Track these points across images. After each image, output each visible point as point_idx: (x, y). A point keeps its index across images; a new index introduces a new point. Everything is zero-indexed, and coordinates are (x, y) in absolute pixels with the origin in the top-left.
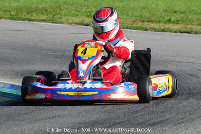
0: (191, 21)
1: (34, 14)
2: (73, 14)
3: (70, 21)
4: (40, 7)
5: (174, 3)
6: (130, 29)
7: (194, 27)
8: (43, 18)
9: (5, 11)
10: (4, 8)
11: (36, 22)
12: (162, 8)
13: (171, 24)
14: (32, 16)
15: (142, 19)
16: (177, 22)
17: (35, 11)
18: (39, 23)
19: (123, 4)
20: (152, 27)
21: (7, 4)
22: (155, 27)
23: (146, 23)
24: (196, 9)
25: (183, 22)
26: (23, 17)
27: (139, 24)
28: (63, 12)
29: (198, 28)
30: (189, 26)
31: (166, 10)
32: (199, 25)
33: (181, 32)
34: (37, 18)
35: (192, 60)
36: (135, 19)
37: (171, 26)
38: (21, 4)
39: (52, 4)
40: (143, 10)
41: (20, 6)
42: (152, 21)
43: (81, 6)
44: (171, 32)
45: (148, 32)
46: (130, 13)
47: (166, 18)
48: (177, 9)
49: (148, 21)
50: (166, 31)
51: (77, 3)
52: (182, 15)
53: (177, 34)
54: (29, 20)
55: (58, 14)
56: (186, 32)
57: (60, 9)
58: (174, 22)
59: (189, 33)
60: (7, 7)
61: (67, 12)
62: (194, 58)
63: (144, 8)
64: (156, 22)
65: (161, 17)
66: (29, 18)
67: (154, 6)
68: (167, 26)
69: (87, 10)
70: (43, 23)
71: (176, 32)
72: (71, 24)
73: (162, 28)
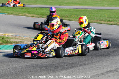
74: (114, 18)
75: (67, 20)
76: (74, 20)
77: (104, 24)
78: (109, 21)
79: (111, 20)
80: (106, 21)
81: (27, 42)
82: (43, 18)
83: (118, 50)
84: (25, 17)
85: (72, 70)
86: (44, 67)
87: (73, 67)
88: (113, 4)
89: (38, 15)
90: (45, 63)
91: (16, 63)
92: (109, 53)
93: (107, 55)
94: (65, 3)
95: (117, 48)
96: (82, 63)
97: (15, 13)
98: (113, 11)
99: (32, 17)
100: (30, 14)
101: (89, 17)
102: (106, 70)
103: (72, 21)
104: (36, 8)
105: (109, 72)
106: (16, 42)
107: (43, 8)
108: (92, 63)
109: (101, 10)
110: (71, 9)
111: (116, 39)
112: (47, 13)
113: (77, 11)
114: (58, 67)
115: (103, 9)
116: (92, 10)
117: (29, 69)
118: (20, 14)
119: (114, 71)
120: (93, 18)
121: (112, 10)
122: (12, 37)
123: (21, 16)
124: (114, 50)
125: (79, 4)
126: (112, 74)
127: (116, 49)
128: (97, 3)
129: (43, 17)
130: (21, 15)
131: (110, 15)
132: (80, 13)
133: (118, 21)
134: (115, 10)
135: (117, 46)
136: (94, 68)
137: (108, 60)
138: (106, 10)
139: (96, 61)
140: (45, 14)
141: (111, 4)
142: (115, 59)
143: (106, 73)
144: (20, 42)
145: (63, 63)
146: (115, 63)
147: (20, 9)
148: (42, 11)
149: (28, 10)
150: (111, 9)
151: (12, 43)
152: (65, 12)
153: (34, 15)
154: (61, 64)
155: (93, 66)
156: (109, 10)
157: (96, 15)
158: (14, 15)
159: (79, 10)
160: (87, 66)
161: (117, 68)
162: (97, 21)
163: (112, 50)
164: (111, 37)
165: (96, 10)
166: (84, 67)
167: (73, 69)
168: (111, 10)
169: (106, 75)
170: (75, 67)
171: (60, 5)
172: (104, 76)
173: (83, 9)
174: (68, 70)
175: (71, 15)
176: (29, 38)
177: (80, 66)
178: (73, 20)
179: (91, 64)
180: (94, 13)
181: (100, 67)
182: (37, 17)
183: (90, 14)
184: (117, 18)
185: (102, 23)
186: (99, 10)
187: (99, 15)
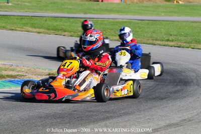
2: (113, 35)
3: (111, 39)
6: (146, 44)
7: (182, 44)
9: (74, 32)
12: (164, 33)
15: (152, 38)
16: (172, 41)
19: (141, 29)
20: (158, 43)
21: (75, 29)
22: (160, 43)
23: (155, 41)
25: (176, 41)
27: (151, 42)
28: (107, 34)
29: (185, 44)
30: (180, 43)
35: (182, 63)
36: (148, 38)
37: (169, 43)
42: (158, 40)
43: (117, 30)
44: (169, 46)
45: (156, 46)
46: (145, 35)
47: (166, 39)
48: (172, 33)
50: (166, 46)
51: (115, 29)
52: (175, 37)
53: (173, 47)
56: (178, 47)
58: (170, 41)
59: (179, 47)
62: (182, 61)
63: (154, 32)
64: (160, 40)
65: (163, 38)
68: (166, 43)
73: (164, 44)
74: (176, 35)
77: (160, 45)
78: (168, 40)
79: (170, 39)
80: (163, 40)
81: (30, 76)
82: (56, 35)
83: (183, 90)
84: (26, 32)
85: (107, 124)
86: (59, 118)
87: (108, 118)
88: (175, 13)
89: (48, 29)
90: (60, 112)
91: (11, 111)
92: (169, 94)
93: (165, 98)
94: (94, 10)
95: (181, 85)
96: (123, 112)
97: (9, 27)
98: (174, 23)
99: (39, 33)
100: (35, 28)
101: (134, 33)
102: (162, 124)
104: (45, 18)
105: (167, 126)
106: (12, 76)
107: (57, 18)
108: (140, 111)
109: (154, 22)
110: (104, 21)
112: (63, 27)
113: (114, 23)
114: (83, 118)
115: (157, 20)
116: (140, 21)
117: (34, 121)
118: (17, 29)
119: (176, 125)
120: (141, 35)
121: (173, 21)
122: (3, 67)
123: (20, 31)
124: (176, 89)
125: (118, 12)
126: (173, 129)
127: (179, 87)
128: (148, 11)
129: (57, 33)
130: (19, 29)
131: (170, 30)
134: (178, 22)
135: (182, 83)
136: (143, 119)
137: (166, 107)
138: (163, 22)
139: (147, 107)
140: (60, 28)
141: (170, 12)
142: (179, 104)
143: (162, 128)
144: (18, 75)
145: (91, 111)
146: (179, 111)
147: (17, 19)
148: (55, 24)
149: (32, 22)
150: (171, 21)
151: (4, 77)
153: (41, 30)
154: (87, 114)
155: (141, 116)
156: (168, 23)
157: (147, 30)
158: (7, 29)
159: (117, 22)
160: (131, 116)
161: (181, 119)
162: (148, 40)
163: (173, 90)
164: (172, 67)
165: (146, 21)
166: (126, 118)
167: (107, 122)
168: (171, 23)
169: (164, 132)
170: (112, 117)
171: (86, 13)
172: (159, 133)
173: (124, 20)
174: (99, 124)
175: (104, 31)
176: (33, 70)
177: (120, 116)
179: (138, 113)
180: (143, 27)
181: (153, 119)
182: (46, 33)
183: (135, 28)
184: (181, 35)
185: (156, 43)
186: (151, 22)
187: (151, 30)
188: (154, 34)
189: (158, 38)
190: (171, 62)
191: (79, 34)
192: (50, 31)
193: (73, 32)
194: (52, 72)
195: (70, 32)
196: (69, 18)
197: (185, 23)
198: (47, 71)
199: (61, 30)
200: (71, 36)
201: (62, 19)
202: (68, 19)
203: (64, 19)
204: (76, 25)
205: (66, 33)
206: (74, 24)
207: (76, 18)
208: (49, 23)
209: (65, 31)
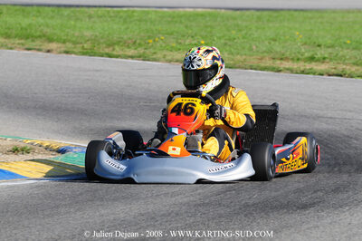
0: (342, 59)
1: (117, 47)
2: (172, 47)
3: (169, 58)
4: (125, 37)
5: (315, 33)
6: (255, 69)
7: (348, 67)
8: (130, 54)
9: (75, 43)
10: (74, 39)
11: (119, 60)
12: (300, 40)
13: (314, 63)
14: (114, 50)
15: (272, 55)
16: (323, 60)
17: (118, 43)
18: (124, 60)
19: (244, 32)
20: (287, 67)
22: (291, 67)
23: (278, 62)
24: (348, 42)
25: (331, 60)
26: (101, 51)
27: (269, 63)
28: (158, 45)
29: (354, 69)
30: (341, 67)
31: (305, 44)
32: (354, 64)
33: (329, 75)
34: (121, 53)
35: (349, 115)
36: (261, 55)
37: (314, 66)
38: (97, 34)
39: (142, 34)
40: (273, 43)
41: (96, 36)
42: (286, 59)
43: (184, 36)
44: (314, 74)
45: (281, 74)
46: (254, 47)
47: (306, 55)
48: (321, 41)
49: (281, 59)
50: (308, 74)
51: (177, 32)
52: (330, 50)
53: (324, 77)
54: (110, 56)
55: (150, 48)
56: (337, 75)
57: (154, 41)
58: (318, 60)
59: (341, 76)
60: (78, 37)
61: (164, 45)
62: (350, 111)
63: (275, 40)
64: (293, 59)
65: (299, 53)
66: (110, 52)
67: (287, 37)
68: (308, 66)
69: (193, 42)
70: (130, 60)
71: (322, 75)
72: (170, 61)
73: (302, 68)
74: (332, 46)
75: (132, 57)
76: (165, 56)
77: (292, 71)
78: (312, 59)
79: (318, 55)
80: (298, 59)
82: (29, 49)
89: (8, 36)
92: (320, 194)
93: (312, 205)
95: (349, 172)
98: (326, 15)
101: (226, 44)
103: (155, 60)
107: (29, 9)
109: (275, 14)
110: (148, 13)
111: (345, 136)
112: (45, 30)
113: (174, 17)
115: (282, 10)
116: (238, 12)
120: (244, 48)
127: (345, 177)
129: (30, 44)
132: (186, 27)
133: (350, 58)
134: (334, 11)
135: (352, 165)
138: (296, 13)
140: (38, 34)
142: (348, 220)
148: (25, 22)
150: (318, 11)
152: (125, 21)
156: (310, 15)
159: (181, 17)
162: (261, 59)
165: (253, 12)
168: (317, 15)
173: (199, 10)
175: (149, 37)
178: (159, 55)
180: (246, 27)
183: (229, 31)
184: (344, 46)
185: (282, 67)
186: (265, 13)
187: (268, 34)
188: (277, 44)
189: (287, 54)
190: (321, 113)
191: (86, 46)
192: (12, 41)
193: (69, 41)
194: (22, 145)
195: (64, 42)
196: (59, 6)
197: (351, 15)
198: (9, 143)
199: (40, 37)
200: (67, 52)
201: (41, 9)
202: (56, 9)
203: (46, 8)
204: (79, 24)
205: (53, 46)
206: (73, 23)
207: (78, 6)
208: (10, 20)
209: (50, 40)
